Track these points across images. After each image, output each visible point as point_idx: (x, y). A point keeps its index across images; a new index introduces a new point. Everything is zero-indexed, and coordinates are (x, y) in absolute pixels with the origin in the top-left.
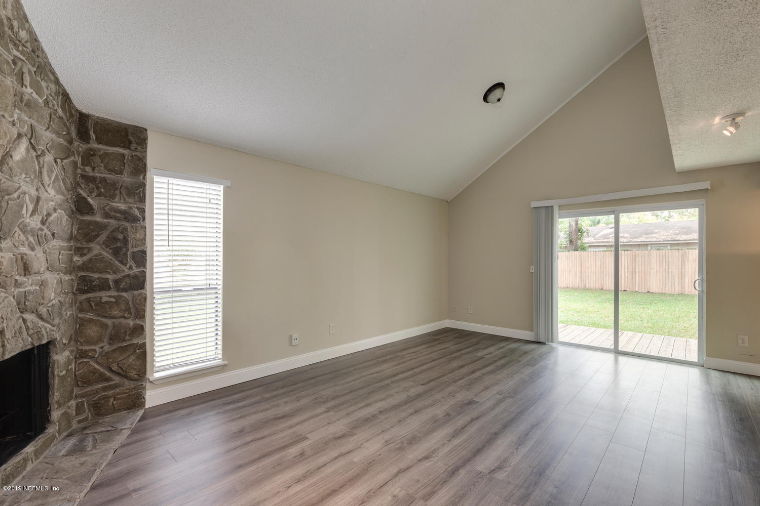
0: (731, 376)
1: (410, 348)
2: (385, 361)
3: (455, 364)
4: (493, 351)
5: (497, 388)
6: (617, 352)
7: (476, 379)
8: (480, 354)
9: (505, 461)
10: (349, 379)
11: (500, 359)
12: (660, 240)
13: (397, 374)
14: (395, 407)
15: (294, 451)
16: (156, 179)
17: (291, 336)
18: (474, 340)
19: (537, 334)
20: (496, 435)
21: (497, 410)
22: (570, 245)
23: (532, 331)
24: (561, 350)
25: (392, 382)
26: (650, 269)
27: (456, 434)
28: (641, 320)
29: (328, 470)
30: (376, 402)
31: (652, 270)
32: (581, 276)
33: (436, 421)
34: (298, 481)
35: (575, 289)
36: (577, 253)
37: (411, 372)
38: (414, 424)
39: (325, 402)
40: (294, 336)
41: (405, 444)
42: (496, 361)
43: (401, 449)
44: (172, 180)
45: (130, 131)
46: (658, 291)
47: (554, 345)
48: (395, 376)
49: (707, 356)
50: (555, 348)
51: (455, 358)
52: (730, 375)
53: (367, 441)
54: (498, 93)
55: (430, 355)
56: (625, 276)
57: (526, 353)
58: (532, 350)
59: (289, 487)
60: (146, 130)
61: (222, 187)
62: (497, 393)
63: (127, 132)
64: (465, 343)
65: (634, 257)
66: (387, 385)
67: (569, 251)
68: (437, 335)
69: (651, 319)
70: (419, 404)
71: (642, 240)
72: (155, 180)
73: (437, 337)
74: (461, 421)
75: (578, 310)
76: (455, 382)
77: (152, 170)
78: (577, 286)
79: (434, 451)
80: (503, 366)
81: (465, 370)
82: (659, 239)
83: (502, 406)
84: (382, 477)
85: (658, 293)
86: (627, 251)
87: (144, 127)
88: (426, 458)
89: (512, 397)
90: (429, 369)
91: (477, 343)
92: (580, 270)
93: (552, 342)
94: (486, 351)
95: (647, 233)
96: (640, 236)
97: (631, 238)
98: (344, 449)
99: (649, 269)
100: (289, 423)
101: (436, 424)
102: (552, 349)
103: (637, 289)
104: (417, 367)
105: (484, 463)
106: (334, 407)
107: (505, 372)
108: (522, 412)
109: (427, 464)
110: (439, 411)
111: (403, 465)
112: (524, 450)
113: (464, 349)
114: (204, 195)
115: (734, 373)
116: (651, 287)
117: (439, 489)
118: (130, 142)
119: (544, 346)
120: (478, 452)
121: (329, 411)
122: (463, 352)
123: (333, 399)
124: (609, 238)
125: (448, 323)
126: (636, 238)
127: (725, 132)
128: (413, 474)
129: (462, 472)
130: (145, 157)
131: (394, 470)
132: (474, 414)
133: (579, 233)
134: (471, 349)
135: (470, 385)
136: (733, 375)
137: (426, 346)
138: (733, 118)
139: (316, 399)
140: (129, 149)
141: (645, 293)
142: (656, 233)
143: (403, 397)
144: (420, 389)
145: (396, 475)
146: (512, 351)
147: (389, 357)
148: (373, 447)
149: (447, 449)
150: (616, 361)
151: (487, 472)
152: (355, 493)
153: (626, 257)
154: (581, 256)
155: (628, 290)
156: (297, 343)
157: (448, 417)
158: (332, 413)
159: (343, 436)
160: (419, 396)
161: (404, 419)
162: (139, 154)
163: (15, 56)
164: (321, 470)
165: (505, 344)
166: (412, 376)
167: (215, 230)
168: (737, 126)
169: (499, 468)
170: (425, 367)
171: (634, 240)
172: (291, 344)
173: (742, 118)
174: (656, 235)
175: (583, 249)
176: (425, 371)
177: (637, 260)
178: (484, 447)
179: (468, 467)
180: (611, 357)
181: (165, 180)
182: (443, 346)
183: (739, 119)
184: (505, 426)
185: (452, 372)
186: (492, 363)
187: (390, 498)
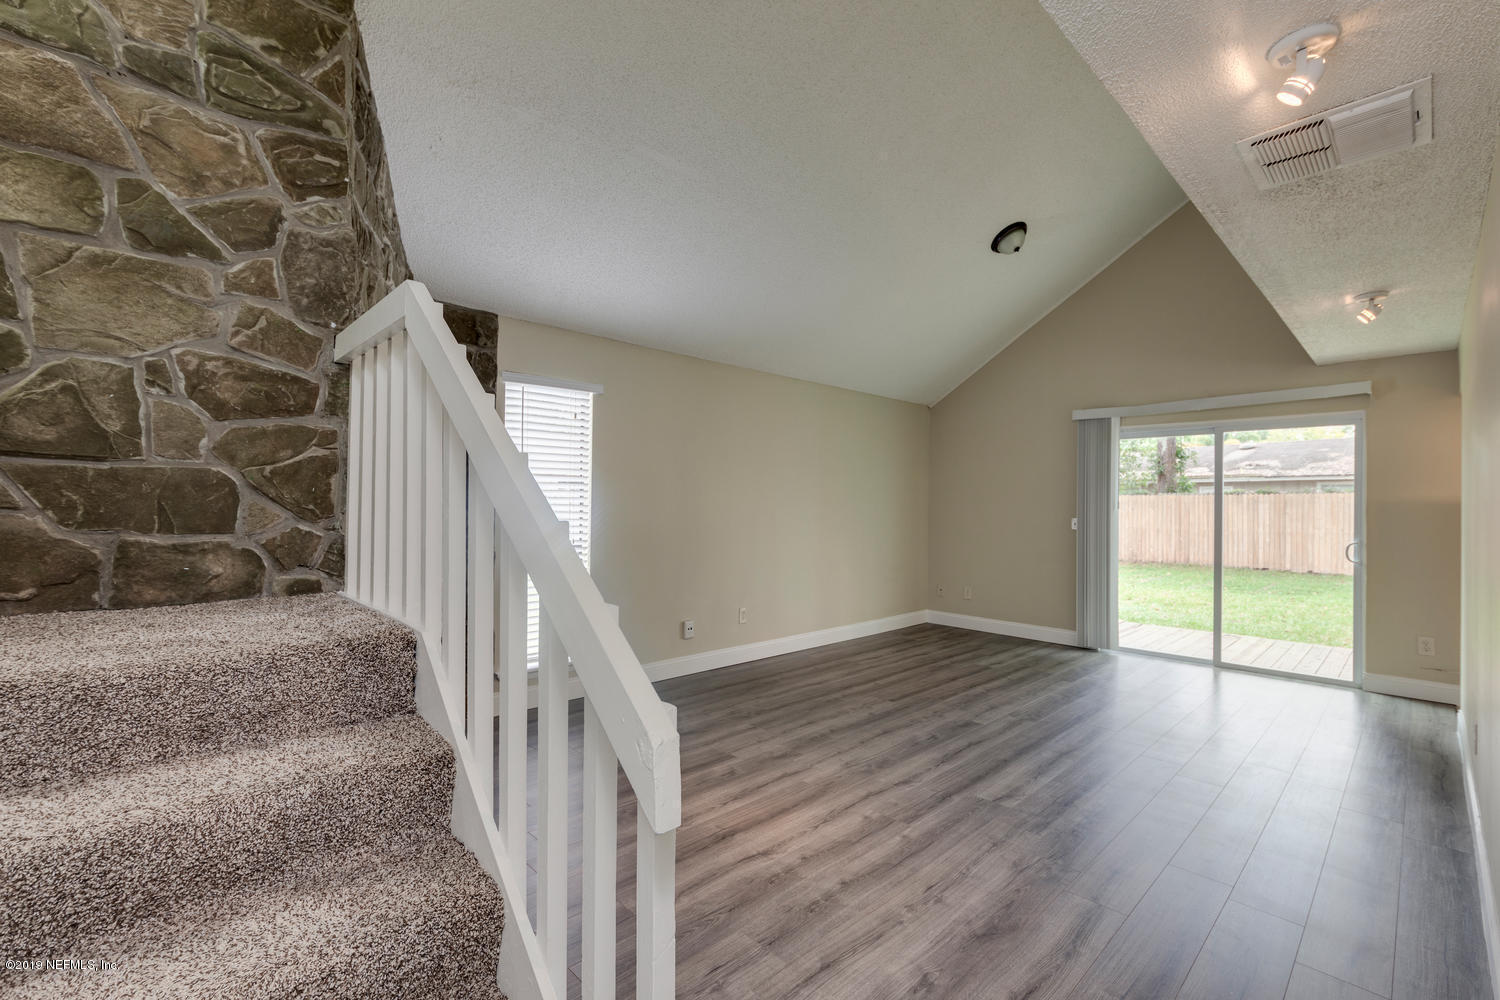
0: (1403, 704)
1: (868, 652)
2: (829, 669)
3: (941, 675)
4: (1007, 658)
5: (1007, 709)
6: (1218, 665)
7: (977, 696)
8: (983, 663)
9: (1017, 789)
10: (776, 691)
11: (1017, 670)
12: (1341, 473)
13: (850, 687)
14: (851, 727)
15: (719, 769)
16: (509, 386)
17: (683, 624)
18: (974, 643)
19: (1082, 636)
20: (1006, 762)
21: (1009, 735)
22: (1159, 480)
23: (1074, 629)
24: (1123, 660)
25: (844, 696)
26: (1314, 527)
27: (945, 760)
28: (1283, 621)
29: (773, 789)
30: (824, 719)
31: (1316, 531)
32: (1180, 542)
33: (917, 744)
34: (735, 798)
35: (1168, 565)
36: (1172, 496)
37: (872, 684)
38: (884, 746)
39: (748, 717)
40: (688, 625)
41: (873, 767)
42: (1009, 674)
43: (869, 772)
44: (529, 388)
45: (478, 319)
46: (1329, 571)
47: (1112, 653)
48: (847, 688)
49: (1368, 670)
50: (1113, 656)
51: (941, 668)
52: (1403, 702)
53: (820, 762)
54: (1015, 238)
55: (900, 663)
56: (1264, 542)
57: (1060, 663)
58: (1073, 659)
59: (725, 804)
60: (497, 316)
61: (591, 394)
62: (1011, 714)
63: (475, 322)
64: (959, 646)
65: (1282, 505)
66: (837, 699)
67: (1156, 493)
68: (911, 634)
69: (1303, 619)
70: (888, 724)
71: (1305, 473)
72: (507, 387)
73: (911, 637)
74: (952, 746)
75: (1167, 602)
76: (943, 698)
77: (505, 374)
78: (1171, 558)
79: (916, 776)
80: (1021, 680)
81: (959, 683)
82: (1338, 470)
83: (1016, 731)
84: (847, 799)
85: (1330, 574)
86: (1269, 493)
87: (495, 312)
88: (905, 782)
89: (1032, 720)
90: (900, 681)
91: (979, 648)
92: (1178, 527)
93: (1108, 648)
94: (993, 660)
95: (1315, 460)
96: (1302, 465)
97: (1282, 469)
98: (788, 770)
99: (1311, 529)
100: (702, 740)
101: (916, 747)
102: (1107, 659)
103: (1288, 567)
104: (880, 678)
105: (986, 791)
106: (761, 724)
107: (1025, 687)
108: (1047, 738)
109: (907, 789)
110: (921, 733)
111: (872, 788)
112: (1045, 780)
113: (957, 655)
114: (568, 409)
115: (1411, 699)
116: (1316, 563)
117: (925, 813)
118: (478, 336)
119: (1093, 654)
120: (978, 779)
121: (755, 728)
122: (955, 659)
123: (758, 713)
124: (1239, 468)
125: (928, 616)
126: (1292, 469)
127: (1359, 317)
128: (891, 797)
129: (956, 799)
130: (495, 355)
131: (862, 792)
132: (974, 738)
133: (1178, 460)
134: (969, 655)
135: (967, 703)
136: (1408, 702)
137: (891, 649)
138: (1371, 297)
139: (732, 713)
140: (476, 344)
141: (1303, 574)
142: (1332, 459)
143: (864, 714)
144: (890, 706)
145: (867, 797)
146: (1038, 660)
147: (833, 663)
148: (828, 769)
149: (934, 774)
150: (1216, 677)
151: (991, 800)
152: (813, 812)
153: (1267, 505)
154: (1180, 503)
155: (1271, 567)
156: (692, 635)
157: (934, 740)
158: (760, 730)
159: (784, 756)
160: (888, 714)
161: (868, 740)
162: (488, 352)
163: (386, 245)
164: (762, 789)
165: (1027, 649)
166: (874, 690)
167: (578, 459)
168: (1376, 310)
169: (1009, 796)
170: (894, 678)
171: (1289, 473)
172: (683, 636)
173: (1384, 298)
174: (1335, 464)
175: (1185, 489)
176: (893, 683)
177: (1288, 510)
178: (987, 774)
179: (965, 794)
180: (1208, 673)
181: (518, 387)
182: (918, 651)
183: (1379, 300)
184: (1021, 753)
185: (937, 686)
186: (1003, 676)
187: (860, 819)
